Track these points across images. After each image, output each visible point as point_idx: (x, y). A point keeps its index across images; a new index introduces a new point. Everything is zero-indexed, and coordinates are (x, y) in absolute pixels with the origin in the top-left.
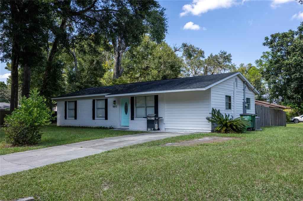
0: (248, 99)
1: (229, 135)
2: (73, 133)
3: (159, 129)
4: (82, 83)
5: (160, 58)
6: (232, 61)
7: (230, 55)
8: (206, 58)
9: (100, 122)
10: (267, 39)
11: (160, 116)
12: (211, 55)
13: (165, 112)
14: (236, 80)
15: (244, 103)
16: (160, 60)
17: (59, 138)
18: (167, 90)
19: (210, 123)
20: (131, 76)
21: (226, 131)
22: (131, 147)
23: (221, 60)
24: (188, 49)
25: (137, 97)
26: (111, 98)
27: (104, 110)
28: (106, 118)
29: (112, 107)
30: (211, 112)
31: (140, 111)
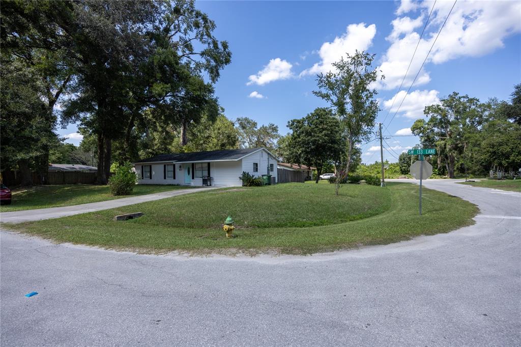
0: (272, 165)
1: (251, 187)
2: (152, 188)
3: (210, 185)
4: (154, 150)
5: (219, 129)
6: (278, 132)
7: (277, 127)
8: (259, 128)
9: (170, 181)
10: (289, 122)
11: (211, 176)
12: (263, 126)
13: (214, 174)
14: (262, 152)
15: (268, 167)
16: (219, 131)
17: (143, 191)
18: (219, 159)
19: (242, 180)
20: (196, 142)
21: (250, 186)
22: (188, 194)
23: (270, 131)
24: (241, 122)
25: (195, 163)
26: (178, 164)
27: (173, 173)
28: (174, 178)
29: (178, 170)
30: (242, 173)
31: (198, 173)
